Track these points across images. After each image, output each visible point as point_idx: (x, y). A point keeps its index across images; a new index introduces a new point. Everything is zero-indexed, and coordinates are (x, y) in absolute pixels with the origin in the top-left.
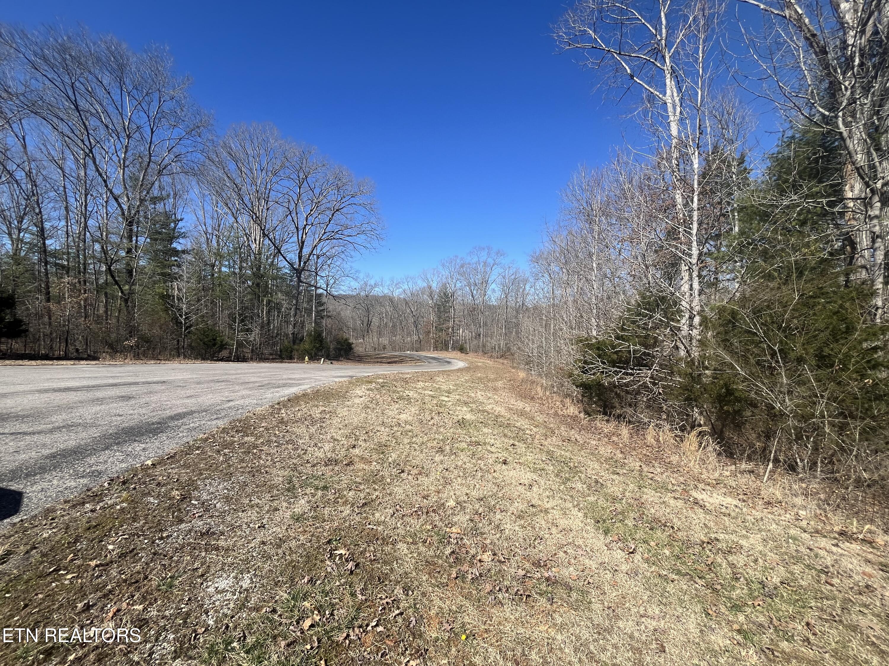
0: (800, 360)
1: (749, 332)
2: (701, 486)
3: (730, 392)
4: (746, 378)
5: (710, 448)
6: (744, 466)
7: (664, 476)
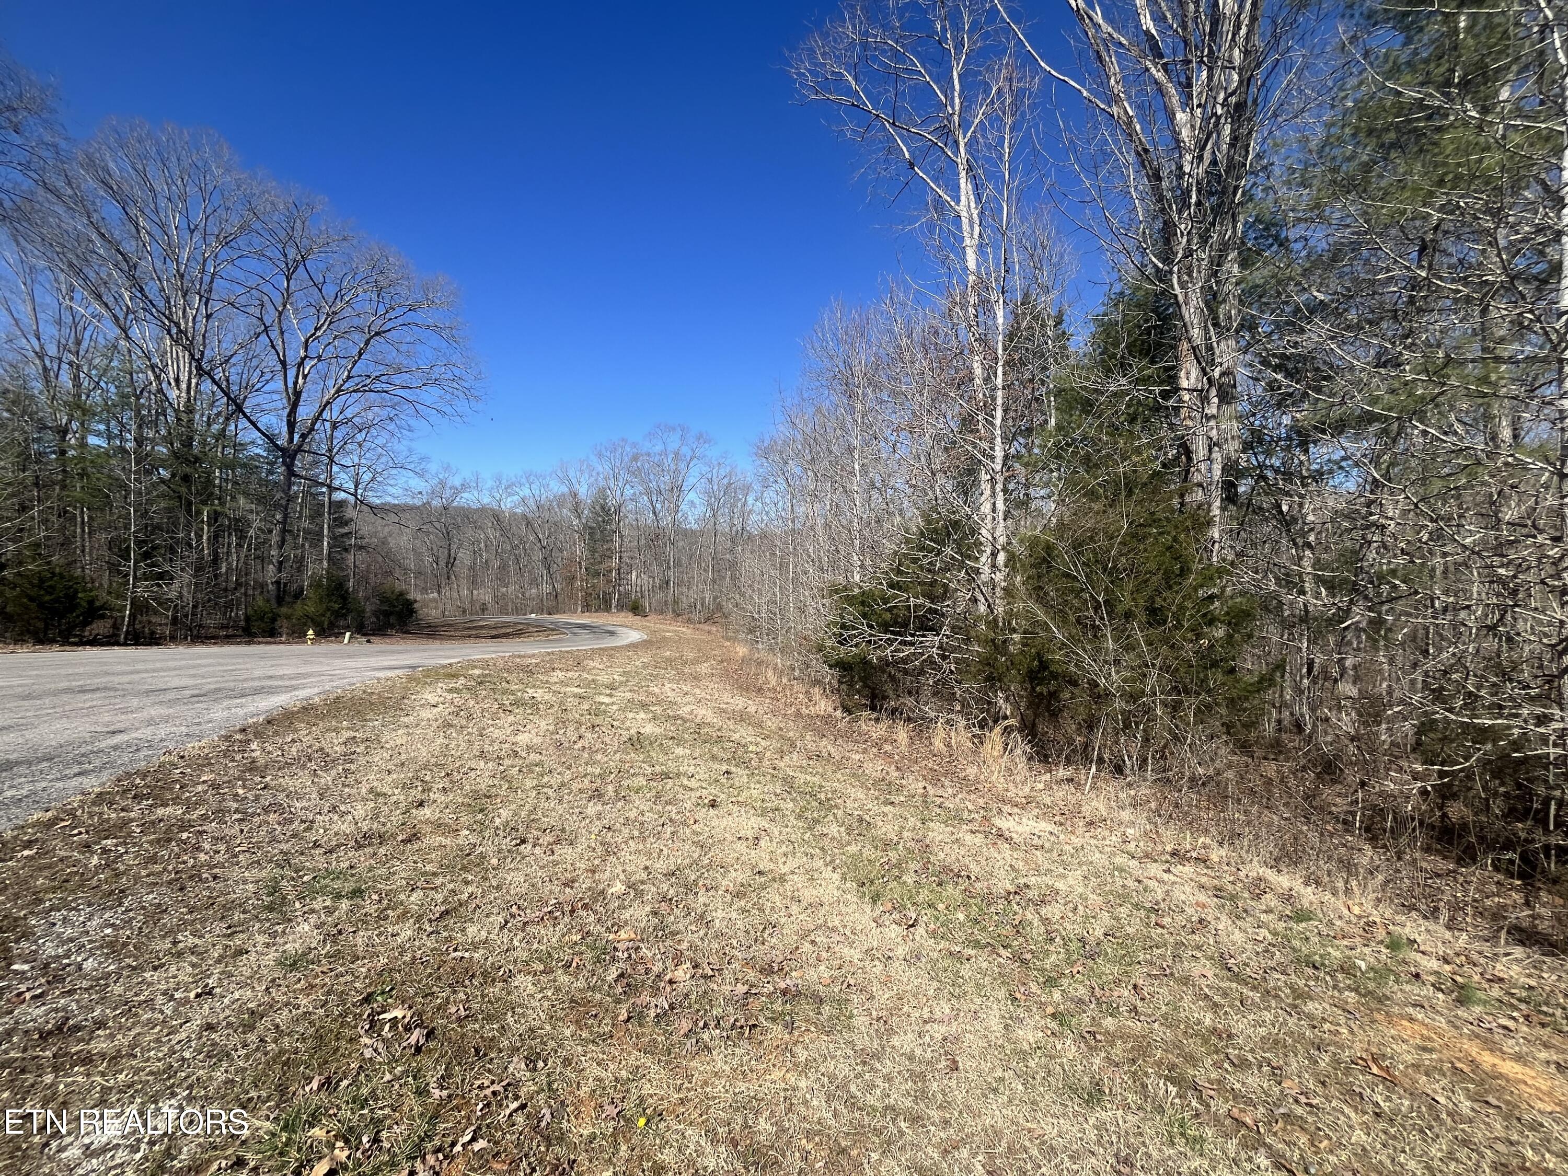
0: (1128, 615)
1: (1068, 575)
2: (1007, 808)
3: (1044, 665)
4: (1063, 644)
5: (1019, 751)
6: (1062, 773)
7: (957, 799)
